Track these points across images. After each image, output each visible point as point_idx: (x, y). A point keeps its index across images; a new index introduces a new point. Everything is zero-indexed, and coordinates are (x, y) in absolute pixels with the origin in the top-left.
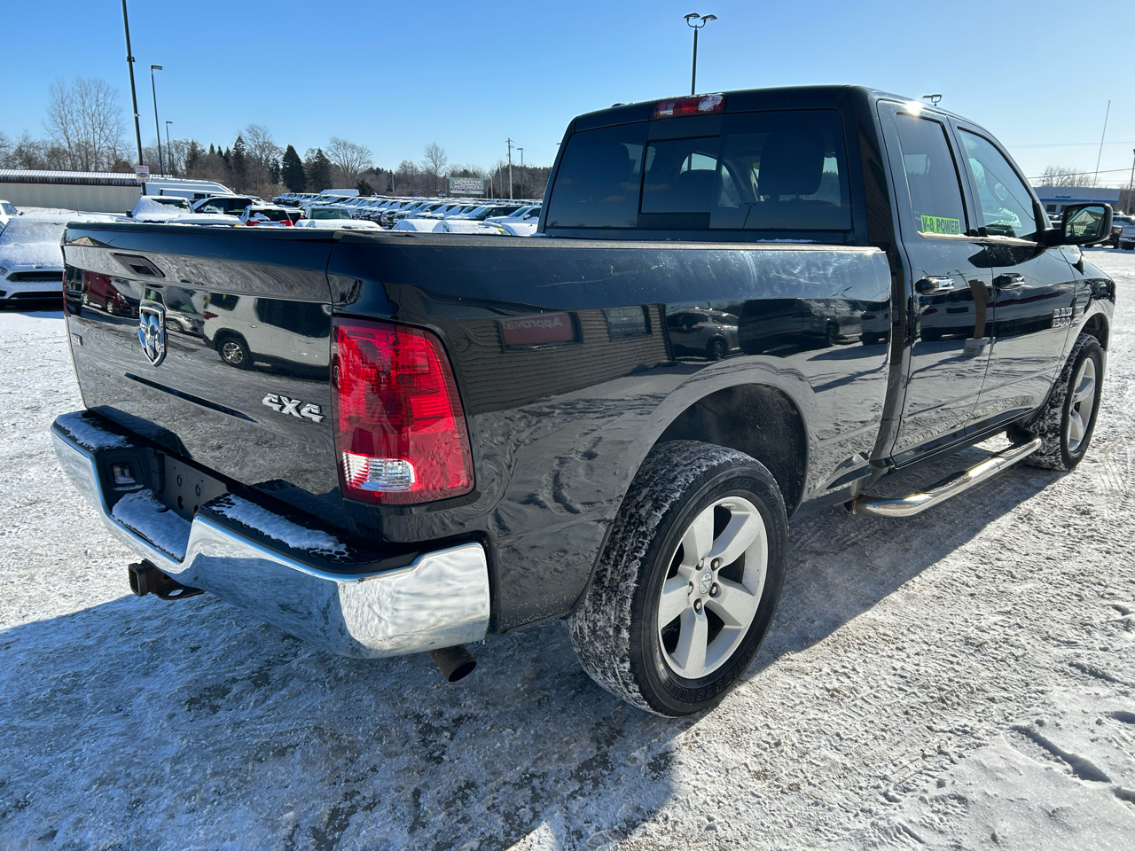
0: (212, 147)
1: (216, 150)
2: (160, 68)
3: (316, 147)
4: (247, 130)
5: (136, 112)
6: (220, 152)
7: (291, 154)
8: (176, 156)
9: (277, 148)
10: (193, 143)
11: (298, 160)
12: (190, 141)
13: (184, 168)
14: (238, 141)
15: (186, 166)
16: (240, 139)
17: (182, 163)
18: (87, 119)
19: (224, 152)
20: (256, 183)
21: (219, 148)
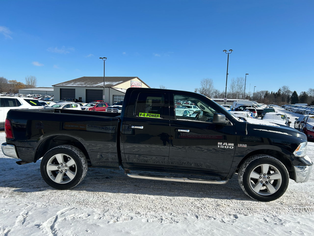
0: (272, 92)
1: (273, 93)
2: (248, 74)
3: (304, 91)
4: (282, 87)
5: (226, 86)
6: (274, 93)
7: (295, 93)
8: (262, 94)
9: (291, 92)
10: (267, 91)
11: (297, 95)
12: (266, 91)
13: (263, 98)
14: (279, 90)
15: (264, 97)
16: (280, 90)
17: (263, 97)
18: (238, 86)
19: (275, 93)
20: (278, 101)
21: (274, 92)
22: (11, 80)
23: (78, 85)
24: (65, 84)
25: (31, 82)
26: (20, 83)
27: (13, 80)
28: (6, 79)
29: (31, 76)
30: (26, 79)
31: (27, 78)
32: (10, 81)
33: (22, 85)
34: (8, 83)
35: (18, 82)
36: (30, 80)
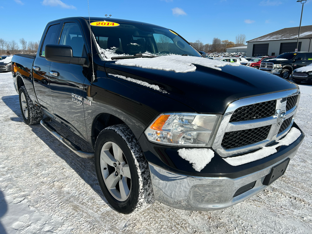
22: (224, 40)
23: (273, 39)
24: (259, 39)
25: (241, 40)
26: (231, 43)
27: (225, 40)
28: (220, 39)
29: (241, 35)
30: (236, 38)
31: (238, 37)
32: (223, 42)
33: (232, 44)
34: (222, 43)
35: (229, 41)
36: (240, 38)
